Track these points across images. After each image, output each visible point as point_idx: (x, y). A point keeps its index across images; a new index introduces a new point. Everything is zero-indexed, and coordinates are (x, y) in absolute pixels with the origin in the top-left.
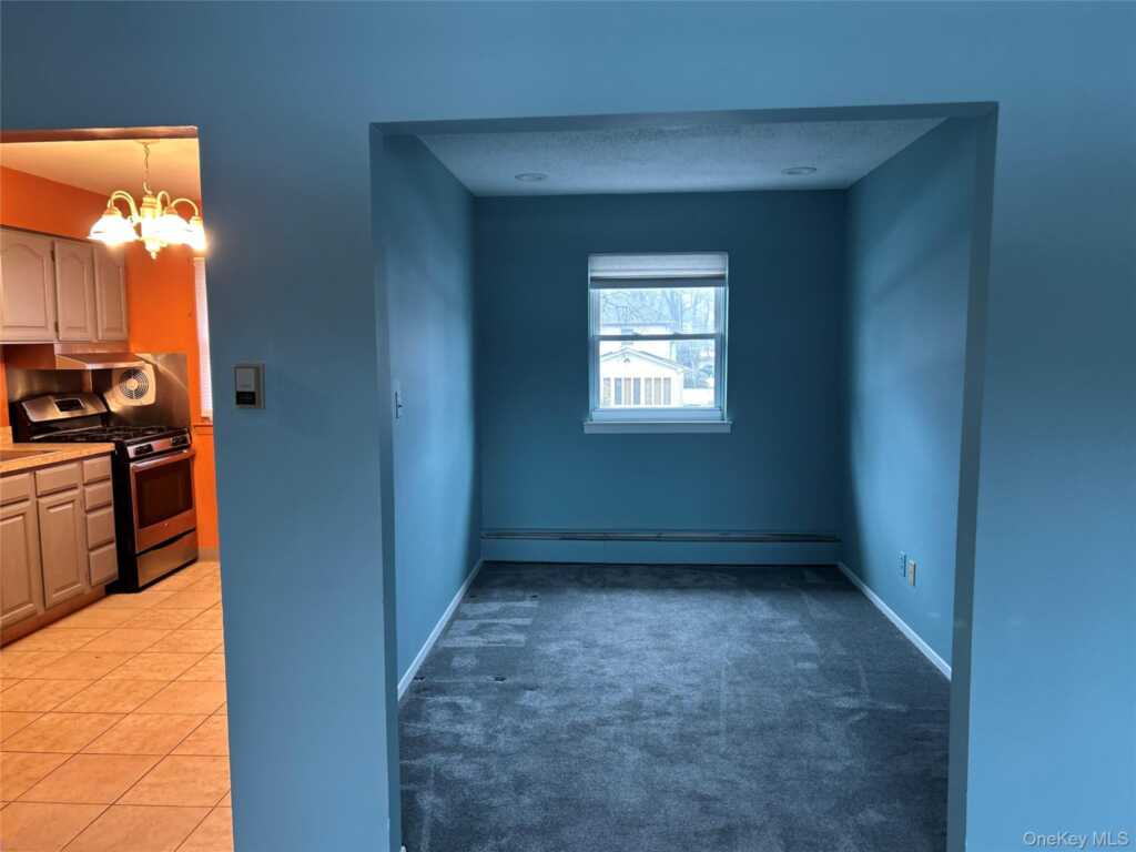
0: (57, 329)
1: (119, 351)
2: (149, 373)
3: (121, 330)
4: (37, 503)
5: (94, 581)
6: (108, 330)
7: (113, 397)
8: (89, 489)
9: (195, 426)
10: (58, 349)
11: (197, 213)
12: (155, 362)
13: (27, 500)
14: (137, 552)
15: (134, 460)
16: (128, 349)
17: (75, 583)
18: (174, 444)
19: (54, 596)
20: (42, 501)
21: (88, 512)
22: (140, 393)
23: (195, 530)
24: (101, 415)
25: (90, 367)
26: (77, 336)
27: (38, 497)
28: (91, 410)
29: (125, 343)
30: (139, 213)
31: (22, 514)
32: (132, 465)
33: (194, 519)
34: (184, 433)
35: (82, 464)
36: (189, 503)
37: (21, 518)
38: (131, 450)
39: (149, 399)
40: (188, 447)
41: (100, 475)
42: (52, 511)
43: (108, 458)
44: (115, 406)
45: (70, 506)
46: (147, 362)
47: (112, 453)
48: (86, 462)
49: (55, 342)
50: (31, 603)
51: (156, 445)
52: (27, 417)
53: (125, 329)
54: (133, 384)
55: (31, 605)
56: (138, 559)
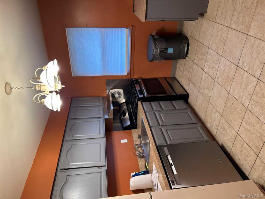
0: (100, 118)
1: (106, 99)
2: (113, 91)
3: (99, 99)
4: (161, 125)
5: (186, 108)
6: (99, 102)
7: (121, 101)
8: (155, 109)
9: (131, 77)
10: (106, 117)
11: (42, 68)
12: (109, 89)
13: (161, 129)
14: (175, 94)
15: (144, 95)
16: (105, 97)
17: (188, 114)
18: (137, 84)
19: (193, 120)
20: (161, 124)
21: (162, 109)
22: (119, 94)
23: (165, 78)
24: (127, 104)
25: (112, 108)
26: (102, 112)
27: (160, 125)
28: (125, 107)
29: (103, 98)
30: (44, 92)
31: (167, 130)
32: (145, 96)
33: (161, 78)
34: (133, 80)
35: (146, 111)
36: (156, 79)
37: (168, 131)
38: (140, 96)
39: (121, 91)
40: (137, 80)
41: (149, 105)
42: (164, 121)
43: (144, 103)
44: (124, 101)
45: (161, 115)
46: (109, 91)
47: (141, 102)
48: (146, 110)
49: (104, 118)
50: (197, 128)
51: (138, 89)
52: (129, 125)
53: (99, 98)
54: (117, 96)
55: (198, 128)
56: (178, 94)
